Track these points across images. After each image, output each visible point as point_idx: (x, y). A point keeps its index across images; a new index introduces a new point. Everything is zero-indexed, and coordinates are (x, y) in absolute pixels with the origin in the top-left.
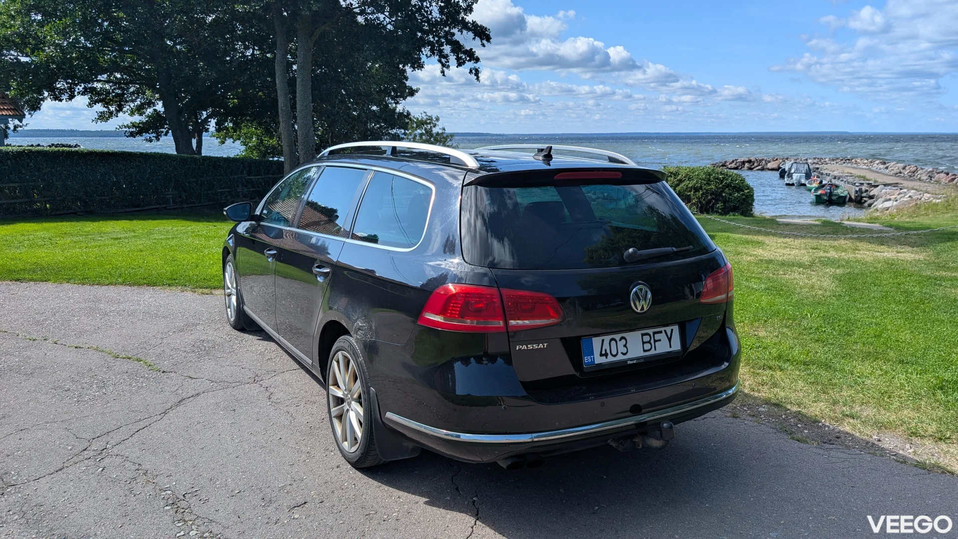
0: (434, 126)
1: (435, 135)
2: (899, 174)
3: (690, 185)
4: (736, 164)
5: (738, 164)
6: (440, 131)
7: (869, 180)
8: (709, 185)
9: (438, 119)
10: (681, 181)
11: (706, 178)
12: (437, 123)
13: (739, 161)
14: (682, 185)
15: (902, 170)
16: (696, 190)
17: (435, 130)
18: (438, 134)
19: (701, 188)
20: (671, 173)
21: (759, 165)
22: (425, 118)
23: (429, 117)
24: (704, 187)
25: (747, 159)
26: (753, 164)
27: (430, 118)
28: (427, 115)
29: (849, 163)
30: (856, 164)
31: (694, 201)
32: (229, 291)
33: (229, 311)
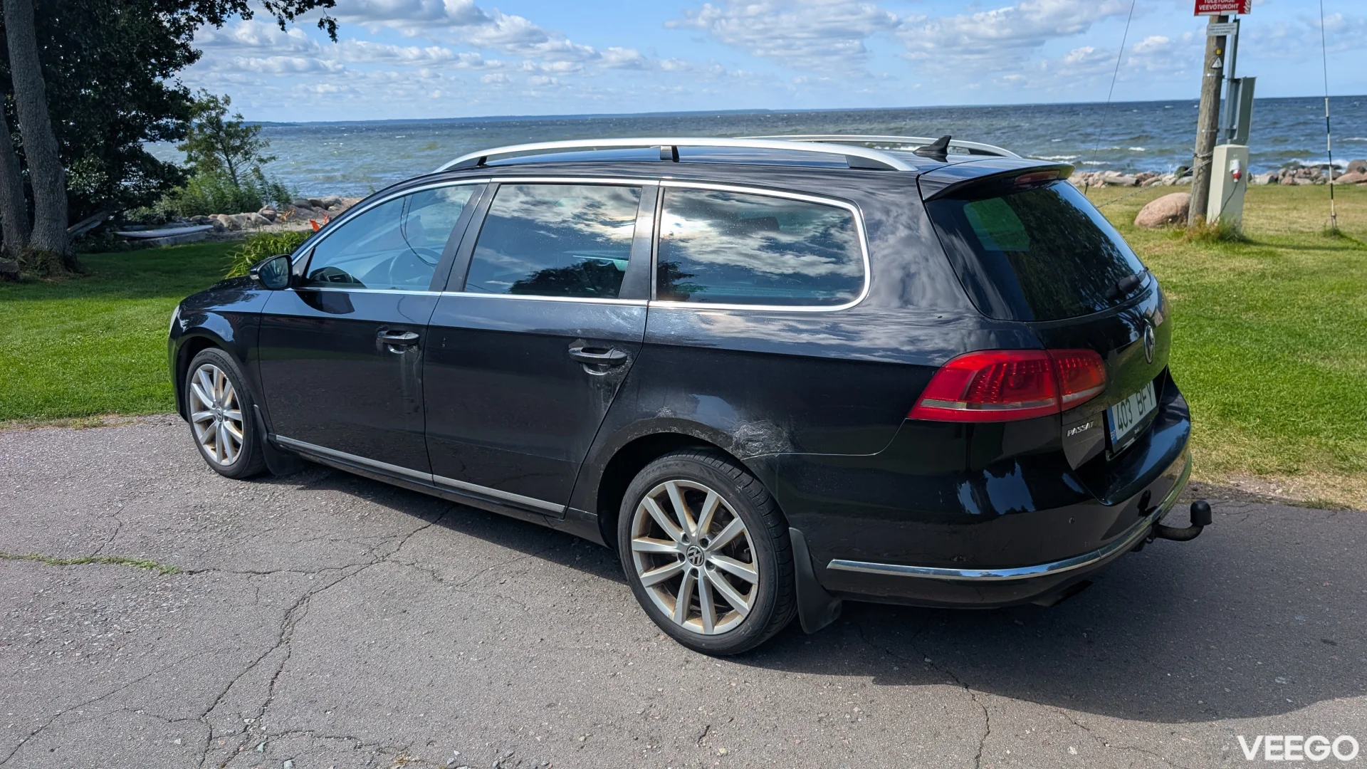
0: (222, 113)
1: (225, 126)
6: (234, 120)
9: (227, 101)
12: (227, 107)
17: (225, 119)
18: (230, 125)
22: (205, 99)
23: (213, 97)
27: (214, 100)
28: (207, 95)
32: (207, 414)
33: (208, 448)
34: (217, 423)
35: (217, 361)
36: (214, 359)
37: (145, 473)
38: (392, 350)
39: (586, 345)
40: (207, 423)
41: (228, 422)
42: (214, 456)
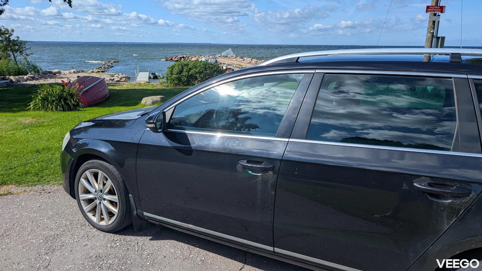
0: (11, 36)
1: (12, 41)
2: (250, 63)
3: (197, 71)
4: (177, 59)
5: (178, 59)
6: (16, 39)
7: (242, 66)
8: (206, 71)
9: (13, 31)
10: (190, 69)
11: (204, 67)
12: (13, 33)
13: (178, 57)
14: (192, 71)
15: (251, 61)
16: (200, 73)
17: (12, 38)
18: (14, 40)
19: (202, 72)
20: (185, 64)
21: (188, 59)
22: (4, 30)
24: (204, 72)
25: (182, 56)
26: (185, 59)
27: (7, 30)
28: (4, 28)
29: (227, 58)
30: (229, 58)
31: (199, 79)
32: (91, 196)
33: (90, 215)
34: (97, 201)
35: (102, 168)
36: (100, 167)
37: (51, 229)
38: (250, 172)
39: (429, 181)
40: (90, 201)
41: (106, 201)
42: (95, 219)
